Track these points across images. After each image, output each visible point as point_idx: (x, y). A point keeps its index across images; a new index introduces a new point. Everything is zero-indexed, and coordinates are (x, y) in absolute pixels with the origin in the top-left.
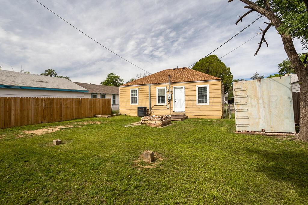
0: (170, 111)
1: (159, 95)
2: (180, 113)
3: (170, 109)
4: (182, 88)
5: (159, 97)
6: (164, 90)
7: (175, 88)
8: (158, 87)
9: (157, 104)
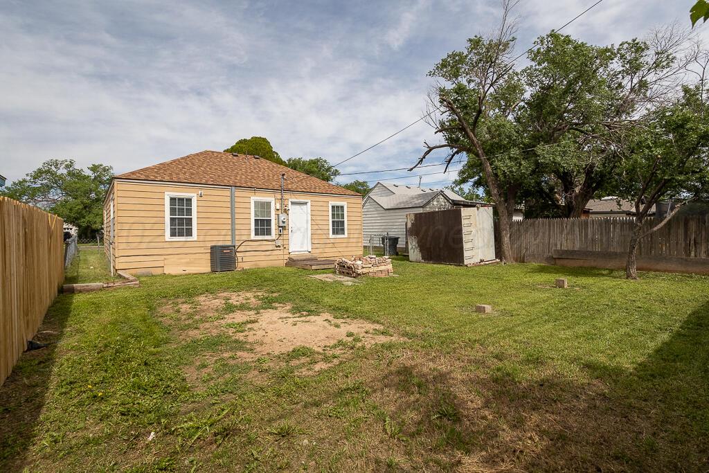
0: (281, 252)
1: (256, 215)
2: (302, 255)
3: (282, 248)
4: (306, 203)
5: (256, 221)
6: (269, 204)
7: (292, 203)
8: (255, 198)
9: (253, 237)
